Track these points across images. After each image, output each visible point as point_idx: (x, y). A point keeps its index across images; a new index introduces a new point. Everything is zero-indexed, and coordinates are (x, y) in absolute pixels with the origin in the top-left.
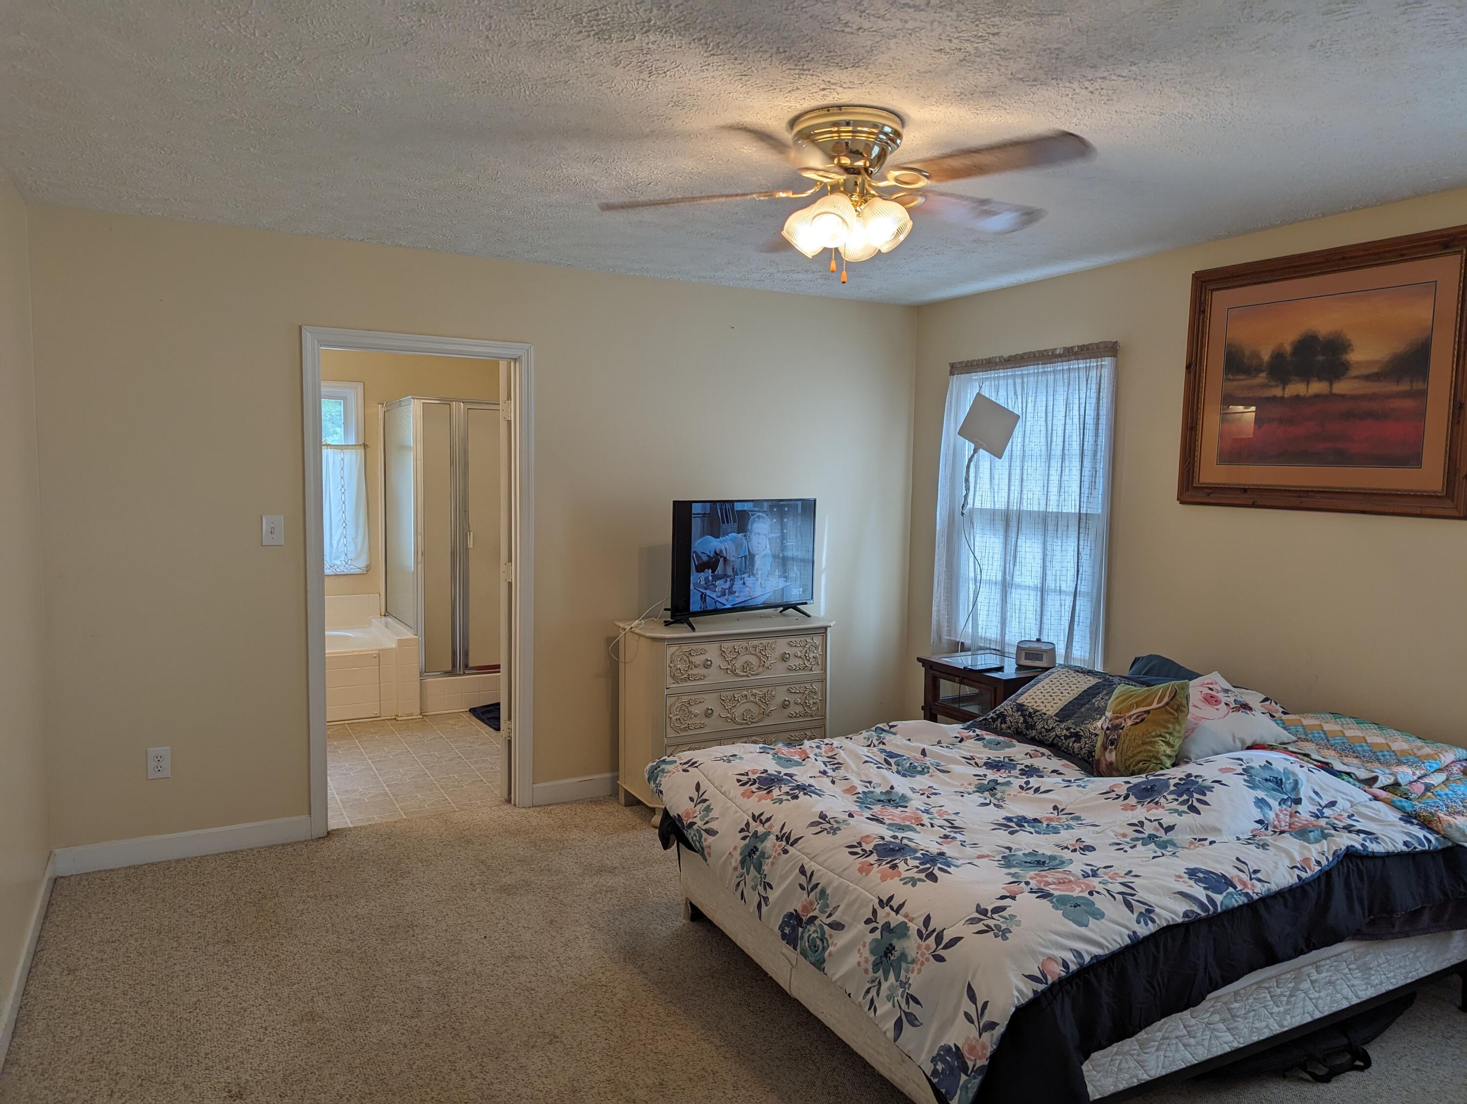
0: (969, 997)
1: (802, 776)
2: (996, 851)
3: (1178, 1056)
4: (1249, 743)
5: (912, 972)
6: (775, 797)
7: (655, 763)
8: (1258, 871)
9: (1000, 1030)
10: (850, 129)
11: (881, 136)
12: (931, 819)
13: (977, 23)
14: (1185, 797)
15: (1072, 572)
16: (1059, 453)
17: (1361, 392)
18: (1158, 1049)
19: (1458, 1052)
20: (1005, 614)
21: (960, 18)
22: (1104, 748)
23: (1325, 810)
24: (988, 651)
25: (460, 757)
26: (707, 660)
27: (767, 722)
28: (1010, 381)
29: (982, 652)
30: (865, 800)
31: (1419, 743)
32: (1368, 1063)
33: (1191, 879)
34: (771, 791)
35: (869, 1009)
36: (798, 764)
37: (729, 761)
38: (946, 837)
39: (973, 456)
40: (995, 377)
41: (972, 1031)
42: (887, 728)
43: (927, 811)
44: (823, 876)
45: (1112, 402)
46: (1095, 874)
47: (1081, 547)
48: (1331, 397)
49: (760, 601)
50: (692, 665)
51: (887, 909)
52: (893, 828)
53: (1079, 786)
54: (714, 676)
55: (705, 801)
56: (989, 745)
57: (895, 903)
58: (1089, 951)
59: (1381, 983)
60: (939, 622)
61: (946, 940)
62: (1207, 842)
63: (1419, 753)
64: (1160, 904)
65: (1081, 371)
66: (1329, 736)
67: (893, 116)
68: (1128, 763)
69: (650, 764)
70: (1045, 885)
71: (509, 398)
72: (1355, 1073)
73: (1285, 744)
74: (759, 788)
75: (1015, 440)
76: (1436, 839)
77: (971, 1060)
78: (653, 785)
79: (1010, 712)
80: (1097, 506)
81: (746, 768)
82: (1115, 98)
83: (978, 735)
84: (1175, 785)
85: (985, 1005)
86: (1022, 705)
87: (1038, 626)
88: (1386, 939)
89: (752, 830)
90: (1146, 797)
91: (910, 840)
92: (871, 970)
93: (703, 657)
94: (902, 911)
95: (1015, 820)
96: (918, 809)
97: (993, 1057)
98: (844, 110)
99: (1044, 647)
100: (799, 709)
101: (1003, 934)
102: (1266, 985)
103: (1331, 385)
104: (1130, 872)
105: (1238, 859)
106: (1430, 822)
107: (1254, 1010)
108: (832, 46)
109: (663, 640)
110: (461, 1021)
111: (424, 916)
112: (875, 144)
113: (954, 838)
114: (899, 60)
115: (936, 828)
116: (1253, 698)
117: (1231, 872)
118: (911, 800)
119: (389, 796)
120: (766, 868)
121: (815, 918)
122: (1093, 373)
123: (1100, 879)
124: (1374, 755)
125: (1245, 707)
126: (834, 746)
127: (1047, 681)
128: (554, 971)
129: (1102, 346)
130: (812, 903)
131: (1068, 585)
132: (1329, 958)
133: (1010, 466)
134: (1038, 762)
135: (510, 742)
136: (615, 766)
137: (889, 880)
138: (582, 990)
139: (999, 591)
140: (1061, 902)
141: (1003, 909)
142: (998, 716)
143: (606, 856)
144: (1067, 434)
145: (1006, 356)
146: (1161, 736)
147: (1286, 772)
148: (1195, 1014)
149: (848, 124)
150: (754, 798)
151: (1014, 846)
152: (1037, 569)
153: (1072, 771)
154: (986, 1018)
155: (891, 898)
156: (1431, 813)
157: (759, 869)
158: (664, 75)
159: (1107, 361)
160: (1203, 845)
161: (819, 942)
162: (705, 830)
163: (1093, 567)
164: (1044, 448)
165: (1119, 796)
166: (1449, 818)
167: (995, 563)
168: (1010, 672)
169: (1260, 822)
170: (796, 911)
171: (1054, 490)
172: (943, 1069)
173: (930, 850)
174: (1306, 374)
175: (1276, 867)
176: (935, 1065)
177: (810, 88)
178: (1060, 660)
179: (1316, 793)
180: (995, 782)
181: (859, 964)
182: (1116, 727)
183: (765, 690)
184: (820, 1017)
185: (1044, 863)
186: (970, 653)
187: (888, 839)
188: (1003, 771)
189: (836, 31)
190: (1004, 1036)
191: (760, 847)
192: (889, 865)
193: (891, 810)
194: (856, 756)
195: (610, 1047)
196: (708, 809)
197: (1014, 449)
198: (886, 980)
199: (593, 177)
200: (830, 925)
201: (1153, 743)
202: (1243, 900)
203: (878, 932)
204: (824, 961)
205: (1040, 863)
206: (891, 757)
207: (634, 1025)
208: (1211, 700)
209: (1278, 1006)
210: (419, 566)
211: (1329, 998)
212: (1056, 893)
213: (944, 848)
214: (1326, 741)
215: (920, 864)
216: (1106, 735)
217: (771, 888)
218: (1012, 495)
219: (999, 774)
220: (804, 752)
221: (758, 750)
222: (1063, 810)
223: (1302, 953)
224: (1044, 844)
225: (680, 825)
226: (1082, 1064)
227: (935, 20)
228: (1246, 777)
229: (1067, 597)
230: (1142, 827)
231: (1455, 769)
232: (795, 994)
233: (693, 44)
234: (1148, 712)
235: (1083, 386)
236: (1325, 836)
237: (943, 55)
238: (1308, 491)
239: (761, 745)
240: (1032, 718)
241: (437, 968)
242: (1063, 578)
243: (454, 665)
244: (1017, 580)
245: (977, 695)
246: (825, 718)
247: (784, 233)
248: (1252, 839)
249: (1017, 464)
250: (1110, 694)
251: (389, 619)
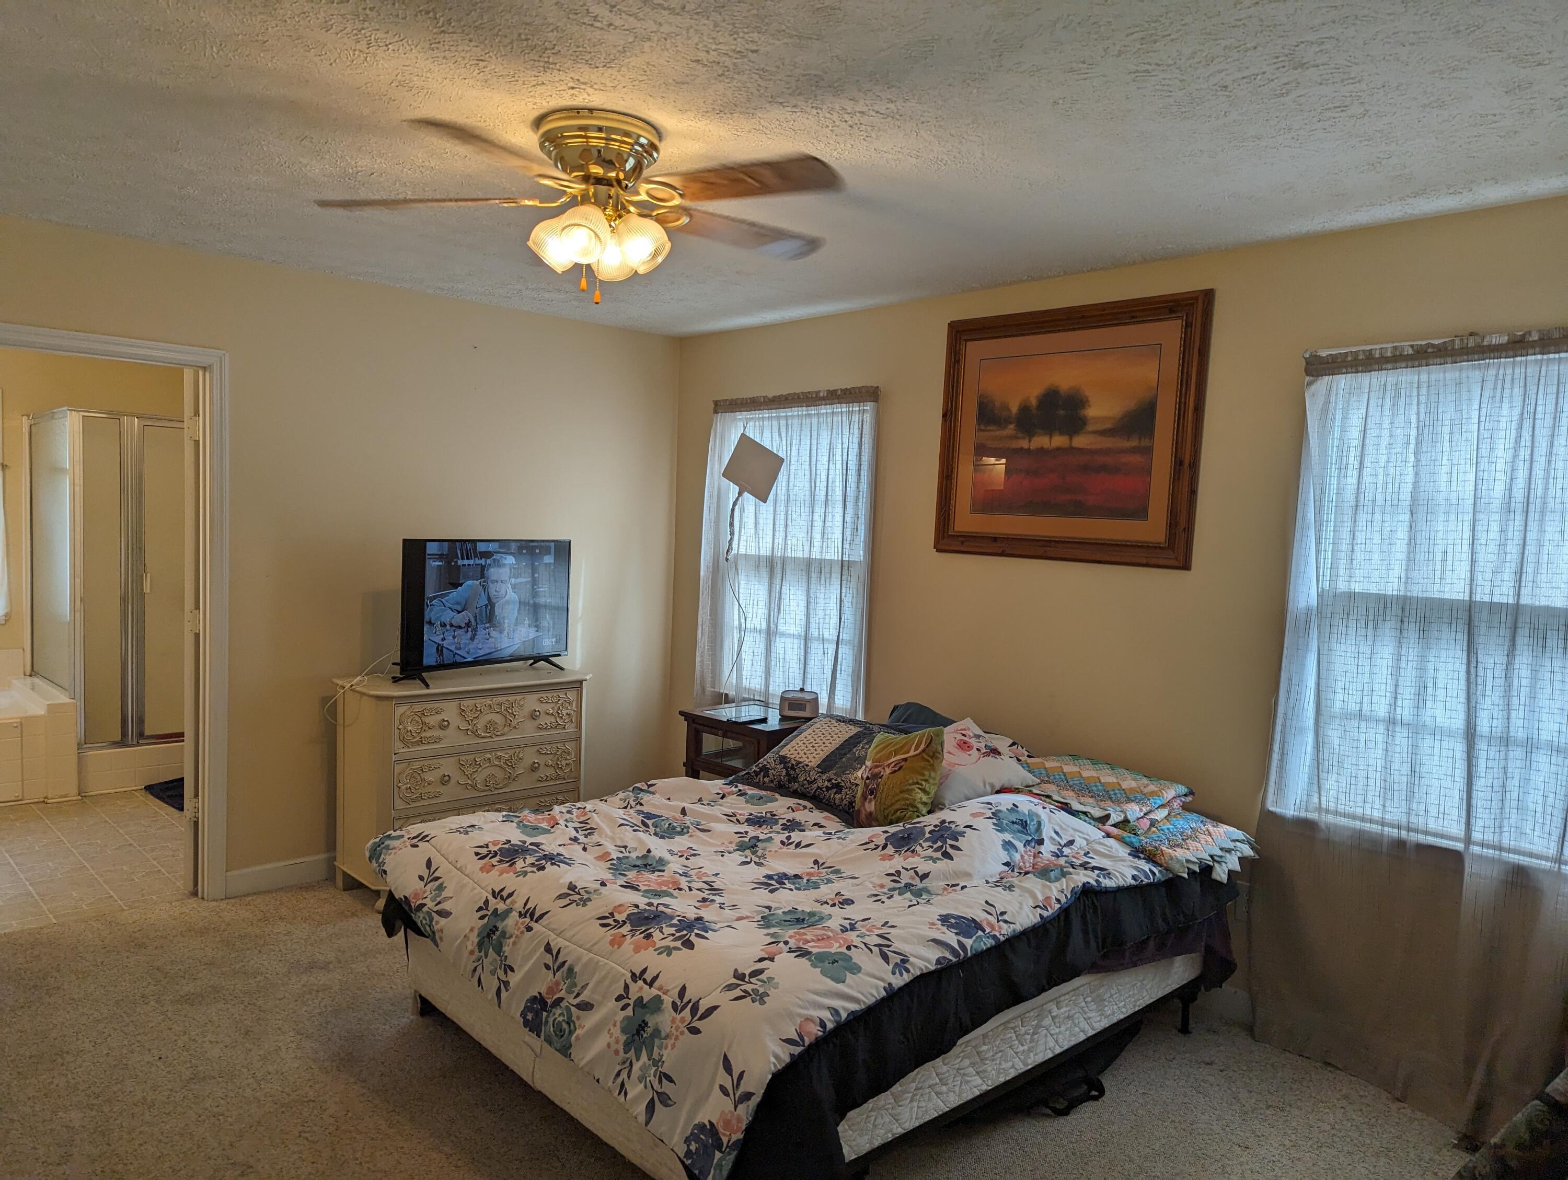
0: (725, 1068)
1: (550, 843)
2: (756, 911)
3: (931, 1105)
4: (998, 788)
5: (666, 1048)
6: (518, 869)
7: (378, 840)
8: (1005, 913)
9: (755, 1100)
10: (603, 135)
11: (637, 147)
12: (689, 882)
13: (735, 36)
14: (939, 844)
15: (834, 620)
16: (823, 498)
17: (1099, 446)
18: (911, 1101)
19: (1178, 1072)
20: (770, 663)
21: (718, 29)
22: (864, 797)
23: (1064, 849)
24: (752, 703)
25: (131, 845)
26: (444, 721)
27: (514, 787)
28: (775, 423)
29: (747, 703)
30: (618, 867)
31: (1145, 781)
32: (1102, 1092)
33: (943, 925)
34: (514, 863)
35: (620, 1093)
36: (546, 832)
37: (467, 833)
38: (704, 900)
39: (737, 499)
40: (759, 418)
41: (728, 1103)
42: (645, 787)
43: (685, 875)
44: (572, 952)
45: (873, 448)
46: (853, 928)
47: (843, 595)
48: (1071, 450)
49: (507, 653)
50: (426, 727)
51: (640, 983)
52: (649, 895)
53: (839, 838)
54: (452, 739)
55: (437, 879)
56: (751, 800)
57: (648, 976)
58: (846, 1008)
59: (1113, 1013)
60: (702, 672)
61: (702, 1010)
62: (959, 887)
63: (1145, 791)
64: (914, 952)
65: (844, 415)
66: (1068, 777)
67: (649, 128)
68: (886, 812)
69: (372, 841)
70: (804, 944)
71: (197, 413)
72: (1091, 1103)
73: (1029, 786)
74: (500, 861)
75: (779, 484)
76: (1160, 871)
77: (724, 1135)
78: (375, 864)
79: (773, 765)
80: (858, 554)
81: (487, 838)
82: (873, 135)
83: (740, 790)
84: (930, 833)
85: (741, 1075)
86: (784, 757)
87: (802, 675)
88: (1118, 970)
89: (491, 908)
90: (903, 846)
91: (666, 906)
92: (622, 1051)
93: (439, 717)
94: (656, 984)
95: (776, 877)
96: (675, 872)
97: (749, 1130)
98: (595, 113)
99: (807, 697)
100: (550, 772)
101: (761, 998)
102: (1012, 1025)
103: (1071, 439)
104: (887, 923)
105: (987, 902)
106: (1155, 855)
107: (1001, 1051)
108: (581, 40)
109: (390, 698)
110: (125, 1162)
111: (77, 1039)
112: (630, 155)
113: (713, 901)
114: (654, 66)
115: (695, 892)
116: (1002, 743)
117: (980, 916)
118: (669, 863)
119: (33, 897)
120: (506, 949)
121: (561, 1000)
122: (856, 418)
123: (858, 933)
124: (1107, 794)
125: (995, 752)
126: (587, 810)
127: (810, 731)
128: (248, 1090)
129: (864, 391)
130: (557, 984)
131: (830, 633)
132: (1068, 993)
133: (775, 511)
134: (800, 816)
135: (196, 824)
136: (331, 844)
137: (643, 951)
138: (283, 1109)
139: (763, 639)
140: (819, 960)
141: (761, 972)
142: (761, 770)
143: (318, 950)
144: (830, 480)
145: (770, 395)
146: (918, 783)
147: (1031, 814)
148: (946, 1062)
149: (600, 129)
150: (495, 872)
151: (773, 905)
152: (801, 616)
153: (833, 824)
154: (742, 1089)
155: (644, 971)
156: (1155, 847)
157: (499, 950)
158: (385, 48)
159: (869, 406)
160: (955, 891)
161: (565, 1026)
162: (437, 912)
163: (855, 615)
164: (808, 493)
165: (877, 847)
166: (1170, 851)
167: (760, 611)
168: (774, 723)
169: (1007, 864)
170: (540, 994)
171: (817, 536)
172: (697, 1149)
173: (687, 915)
174: (1050, 429)
175: (1021, 908)
176: (688, 1146)
177: (558, 85)
178: (823, 710)
179: (1057, 833)
180: (757, 838)
181: (609, 1045)
182: (875, 776)
183: (511, 752)
184: (567, 1108)
185: (803, 920)
186: (734, 705)
187: (642, 906)
188: (765, 826)
189: (584, 23)
190: (760, 1106)
191: (501, 926)
192: (643, 935)
193: (647, 875)
194: (610, 819)
195: (318, 1171)
196: (441, 888)
197: (779, 492)
198: (638, 1059)
199: (301, 160)
200: (578, 1006)
201: (909, 791)
202: (990, 942)
203: (630, 1008)
204: (571, 1046)
205: (799, 921)
206: (649, 818)
207: (348, 1142)
208: (964, 746)
209: (1023, 1045)
210: (77, 615)
211: (1068, 1032)
212: (815, 951)
213: (703, 913)
214: (1065, 782)
215: (676, 931)
216: (866, 785)
217: (512, 970)
218: (776, 541)
219: (761, 830)
220: (554, 818)
221: (501, 819)
222: (823, 864)
223: (1044, 990)
224: (803, 901)
225: (407, 908)
226: (838, 1125)
227: (691, 27)
228: (994, 821)
229: (830, 646)
230: (899, 876)
231: (1176, 804)
232: (539, 1085)
233: (419, 16)
234: (905, 760)
235: (846, 432)
236: (1064, 874)
237: (700, 67)
238: (1051, 541)
239: (504, 813)
240: (795, 770)
241: (95, 1102)
242: (827, 626)
243: (124, 734)
244: (782, 628)
245: (740, 749)
246: (579, 780)
247: (530, 243)
248: (1001, 883)
249: (781, 508)
250: (870, 742)
251: (37, 680)
